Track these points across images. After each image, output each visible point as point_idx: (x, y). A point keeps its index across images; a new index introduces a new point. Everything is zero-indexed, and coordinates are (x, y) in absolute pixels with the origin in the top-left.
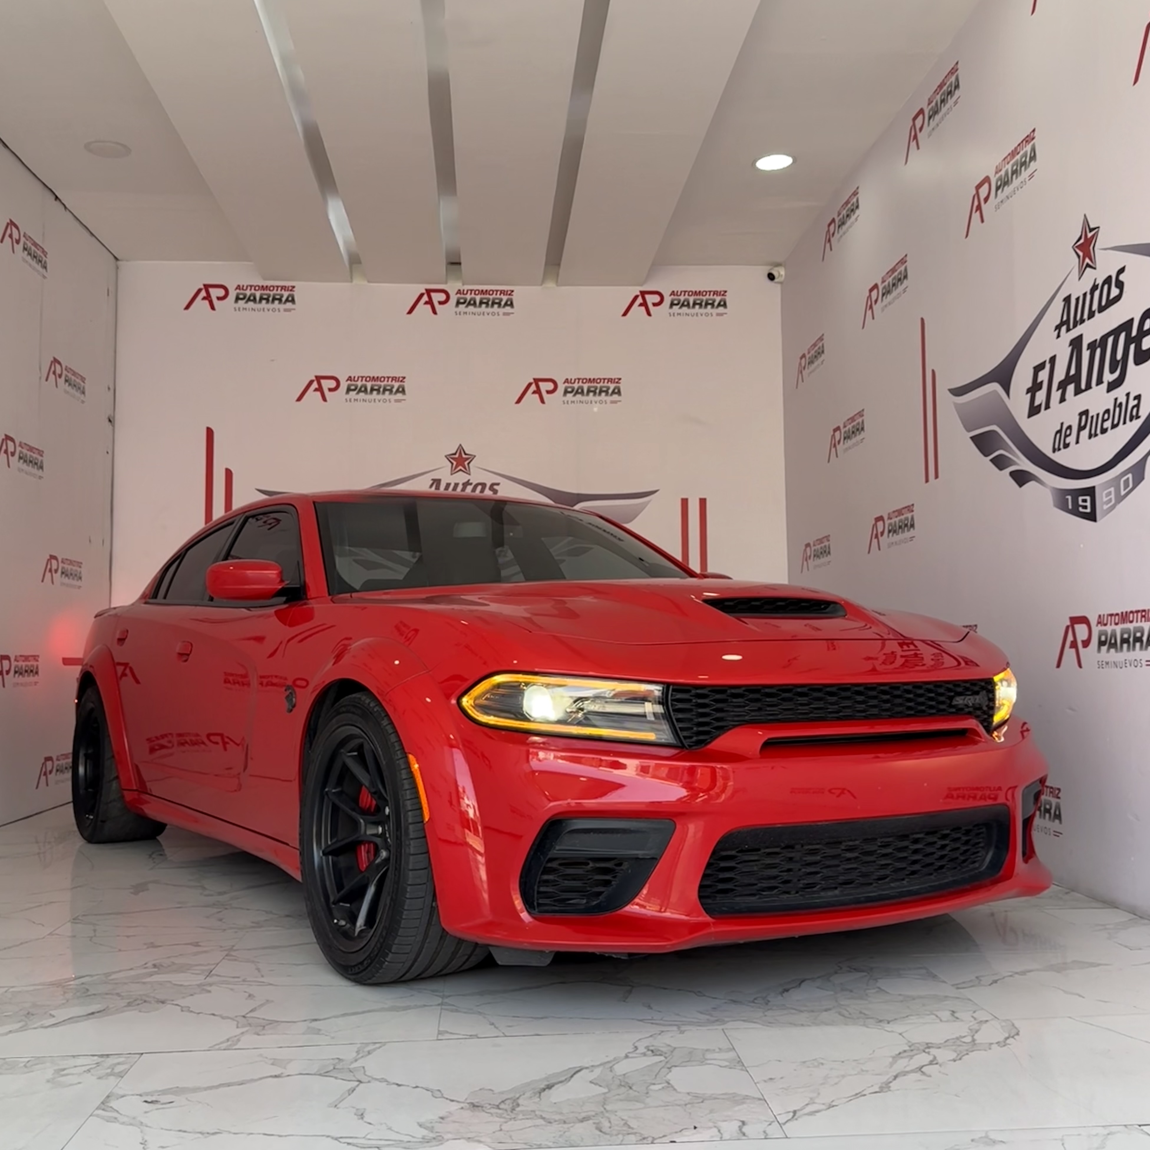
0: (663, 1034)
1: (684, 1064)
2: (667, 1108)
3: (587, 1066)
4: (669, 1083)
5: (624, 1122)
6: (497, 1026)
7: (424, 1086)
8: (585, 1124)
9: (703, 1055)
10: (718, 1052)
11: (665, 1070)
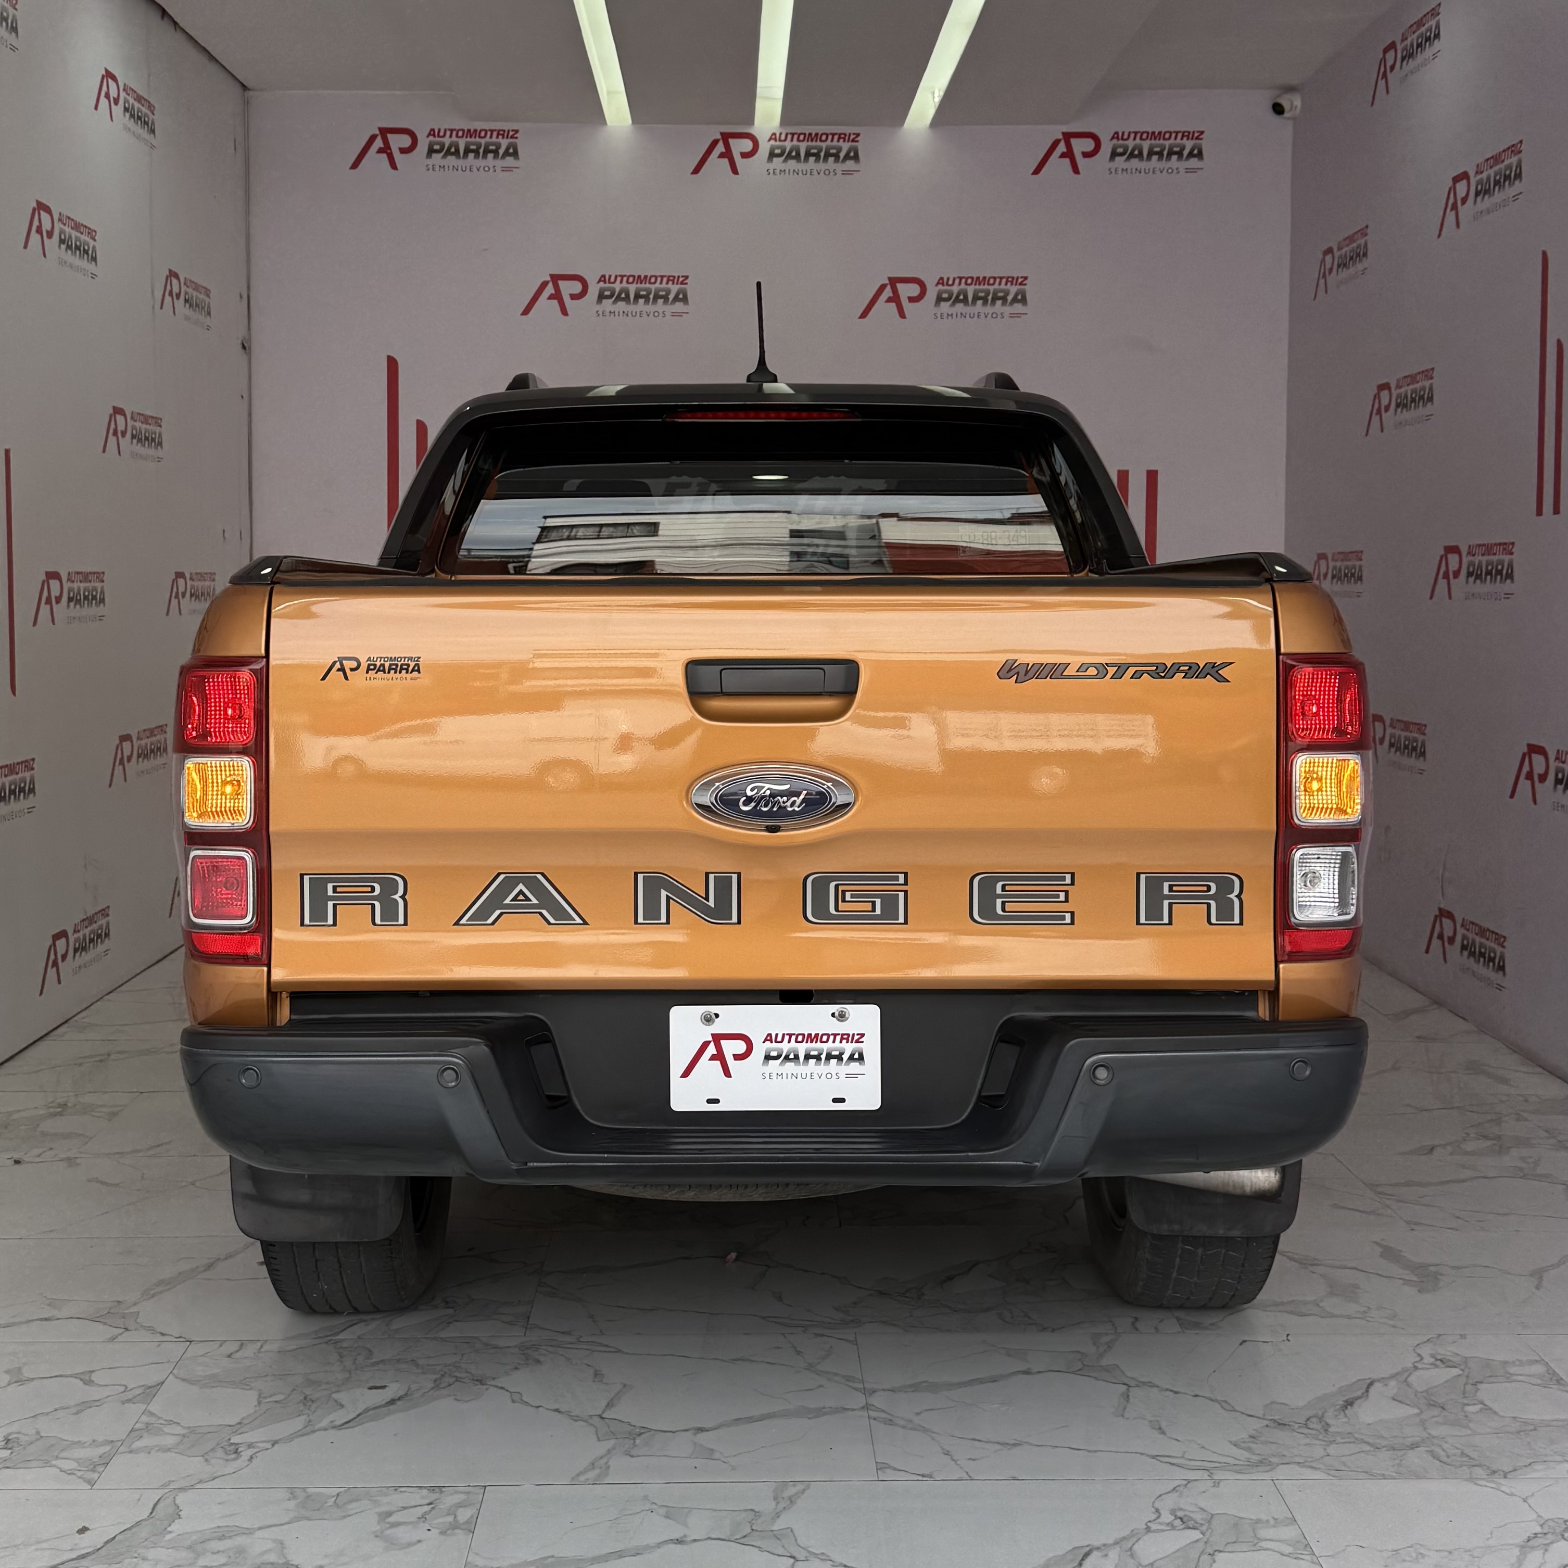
0: (1188, 1486)
1: (1229, 1548)
3: (1096, 1544)
6: (955, 1458)
9: (1254, 1530)
10: (1274, 1526)
11: (1205, 1557)
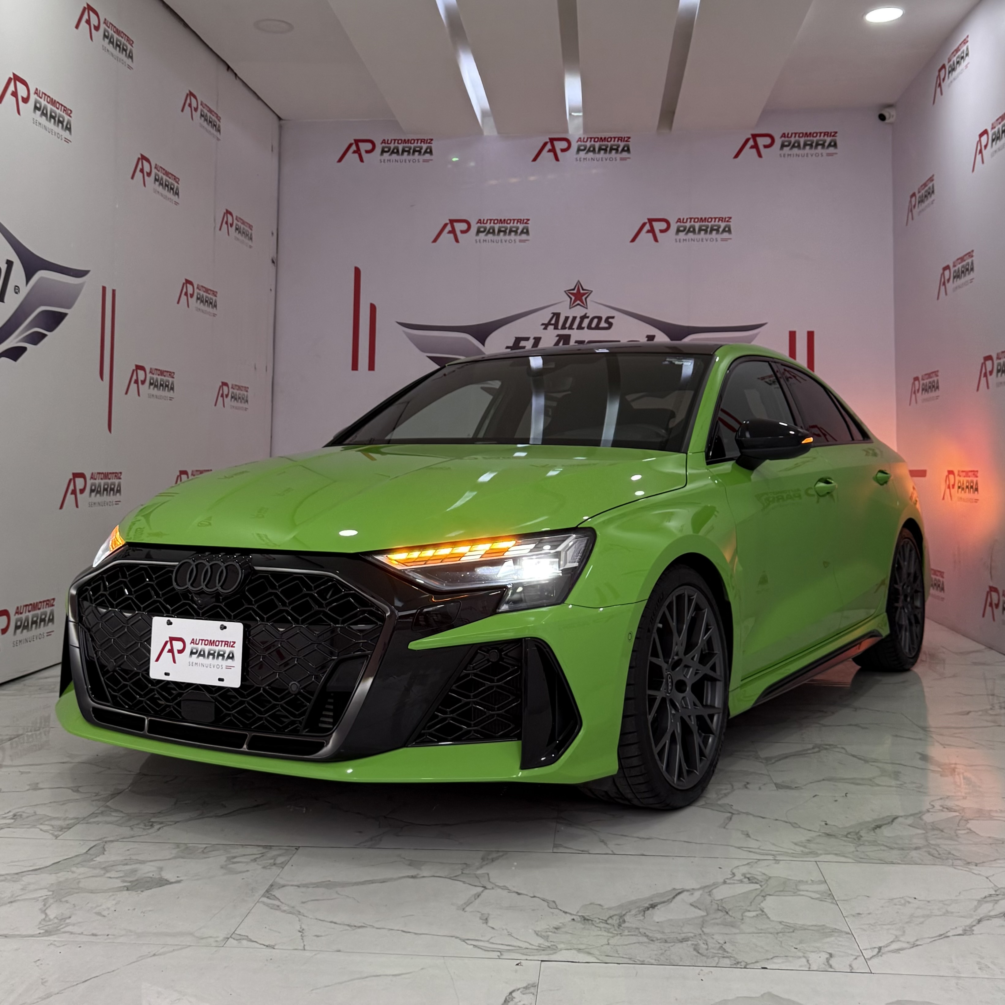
0: (758, 863)
1: (777, 893)
2: (761, 935)
3: (687, 888)
4: (763, 911)
5: (720, 945)
6: (606, 843)
7: (541, 896)
8: (685, 944)
9: (796, 885)
10: (811, 884)
11: (760, 898)
